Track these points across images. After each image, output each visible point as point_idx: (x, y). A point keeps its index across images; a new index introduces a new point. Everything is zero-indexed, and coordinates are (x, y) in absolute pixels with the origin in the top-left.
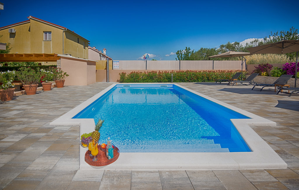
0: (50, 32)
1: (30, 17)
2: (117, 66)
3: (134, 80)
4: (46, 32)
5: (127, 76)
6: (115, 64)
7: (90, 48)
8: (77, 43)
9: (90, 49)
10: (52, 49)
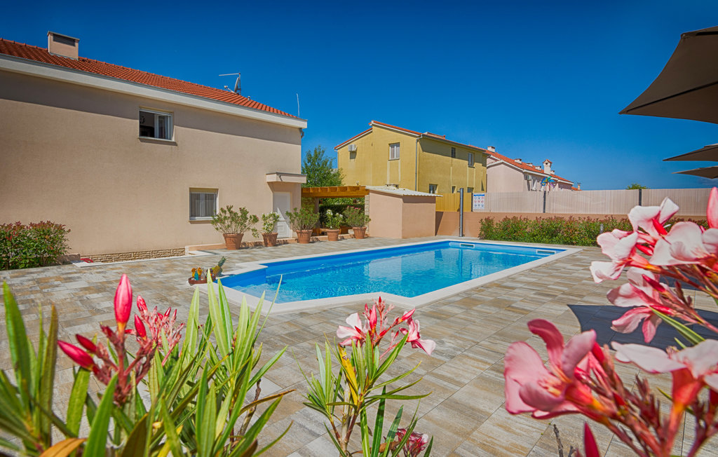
0: (398, 144)
1: (372, 122)
2: (480, 204)
3: (508, 235)
4: (392, 145)
5: (495, 226)
6: (477, 200)
7: (503, 163)
8: (451, 158)
9: (502, 165)
10: (400, 174)
